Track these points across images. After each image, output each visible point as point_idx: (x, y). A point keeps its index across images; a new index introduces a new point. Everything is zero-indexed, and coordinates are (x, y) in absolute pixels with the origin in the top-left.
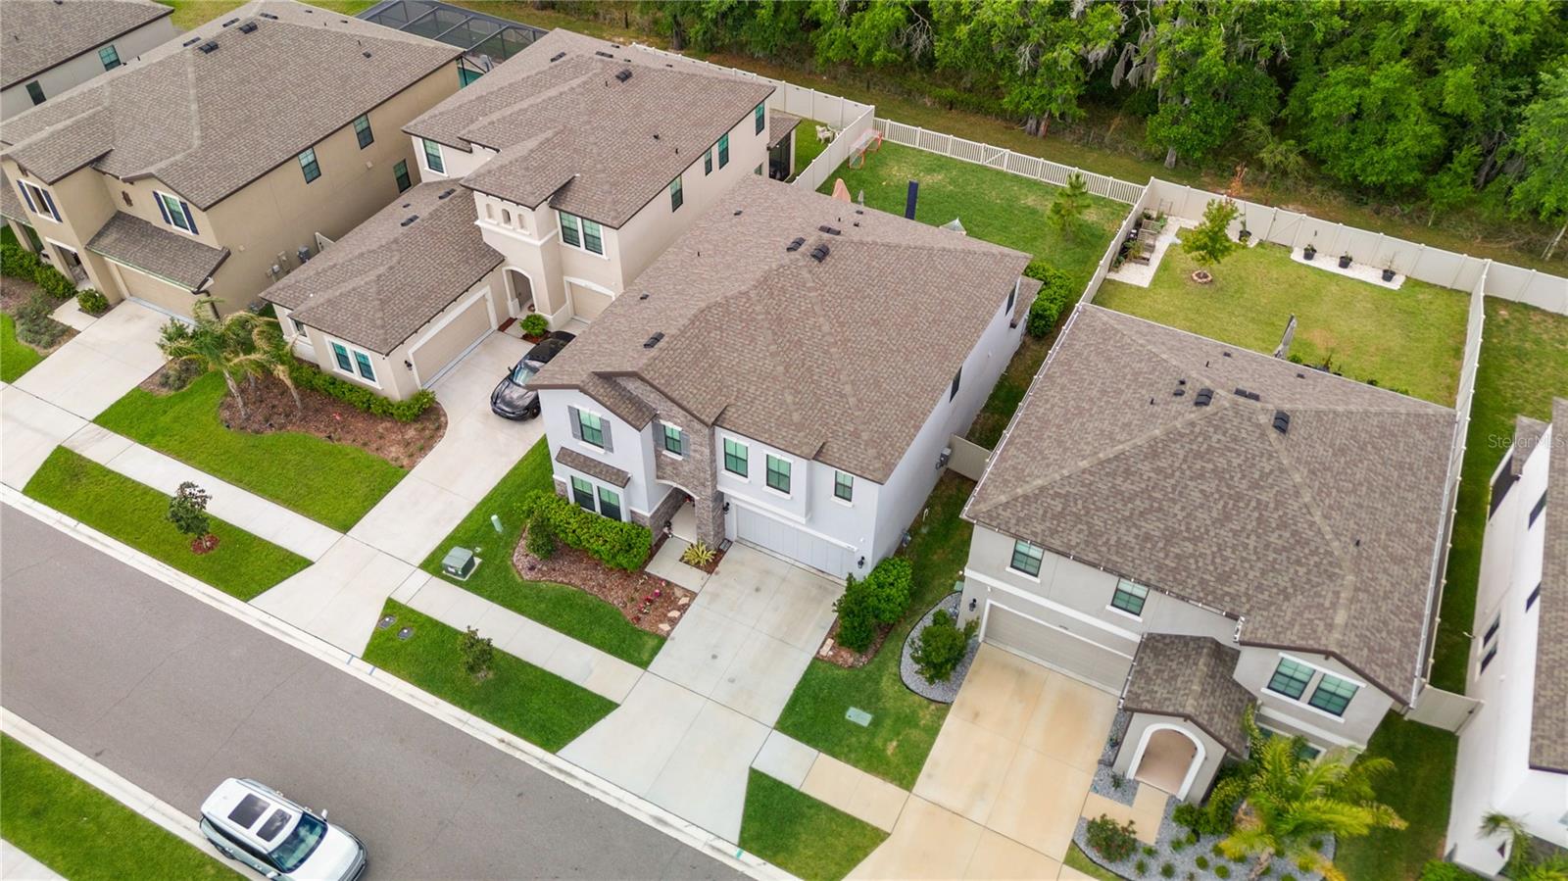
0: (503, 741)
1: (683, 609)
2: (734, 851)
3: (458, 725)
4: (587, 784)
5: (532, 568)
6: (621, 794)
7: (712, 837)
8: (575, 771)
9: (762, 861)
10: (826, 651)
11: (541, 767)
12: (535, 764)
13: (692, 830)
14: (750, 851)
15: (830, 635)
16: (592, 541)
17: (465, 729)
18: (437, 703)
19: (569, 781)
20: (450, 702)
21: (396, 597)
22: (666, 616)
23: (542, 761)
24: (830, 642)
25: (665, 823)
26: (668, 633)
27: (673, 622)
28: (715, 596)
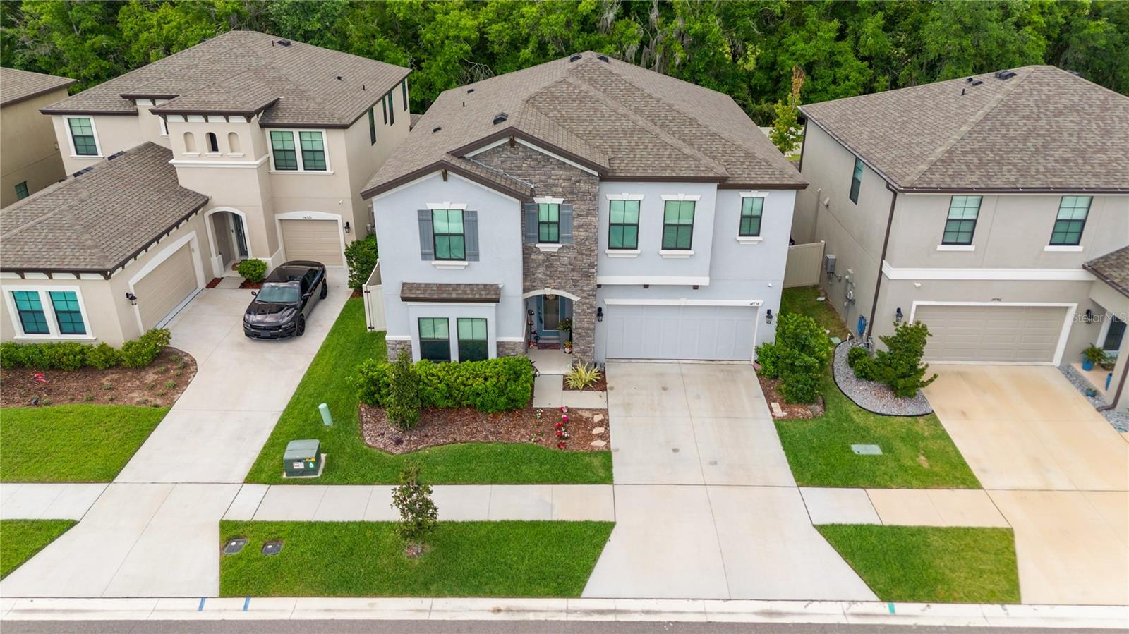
0: (499, 611)
1: (604, 423)
2: (884, 608)
3: (424, 617)
4: (647, 612)
5: (399, 442)
6: (699, 605)
7: (845, 605)
8: (620, 605)
9: (924, 605)
10: (779, 412)
11: (572, 618)
12: (563, 617)
13: (814, 607)
14: (901, 599)
15: (769, 399)
16: (470, 382)
17: (435, 617)
18: (371, 605)
19: (622, 618)
20: (392, 596)
21: (233, 516)
22: (592, 435)
23: (568, 612)
24: (775, 405)
25: (779, 614)
26: (608, 446)
27: (605, 437)
28: (627, 407)
